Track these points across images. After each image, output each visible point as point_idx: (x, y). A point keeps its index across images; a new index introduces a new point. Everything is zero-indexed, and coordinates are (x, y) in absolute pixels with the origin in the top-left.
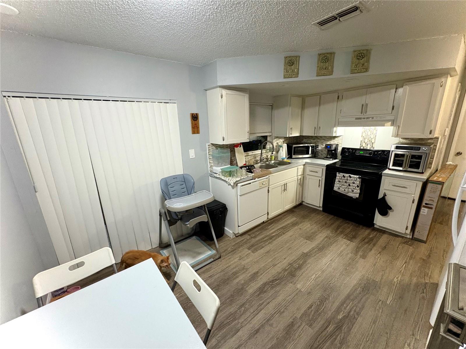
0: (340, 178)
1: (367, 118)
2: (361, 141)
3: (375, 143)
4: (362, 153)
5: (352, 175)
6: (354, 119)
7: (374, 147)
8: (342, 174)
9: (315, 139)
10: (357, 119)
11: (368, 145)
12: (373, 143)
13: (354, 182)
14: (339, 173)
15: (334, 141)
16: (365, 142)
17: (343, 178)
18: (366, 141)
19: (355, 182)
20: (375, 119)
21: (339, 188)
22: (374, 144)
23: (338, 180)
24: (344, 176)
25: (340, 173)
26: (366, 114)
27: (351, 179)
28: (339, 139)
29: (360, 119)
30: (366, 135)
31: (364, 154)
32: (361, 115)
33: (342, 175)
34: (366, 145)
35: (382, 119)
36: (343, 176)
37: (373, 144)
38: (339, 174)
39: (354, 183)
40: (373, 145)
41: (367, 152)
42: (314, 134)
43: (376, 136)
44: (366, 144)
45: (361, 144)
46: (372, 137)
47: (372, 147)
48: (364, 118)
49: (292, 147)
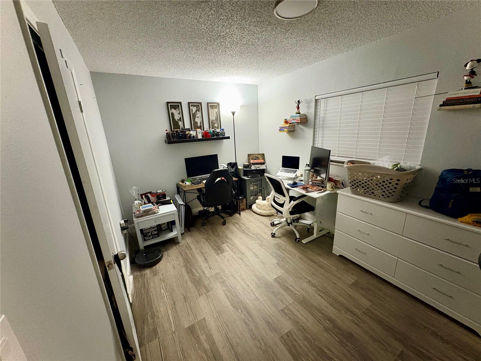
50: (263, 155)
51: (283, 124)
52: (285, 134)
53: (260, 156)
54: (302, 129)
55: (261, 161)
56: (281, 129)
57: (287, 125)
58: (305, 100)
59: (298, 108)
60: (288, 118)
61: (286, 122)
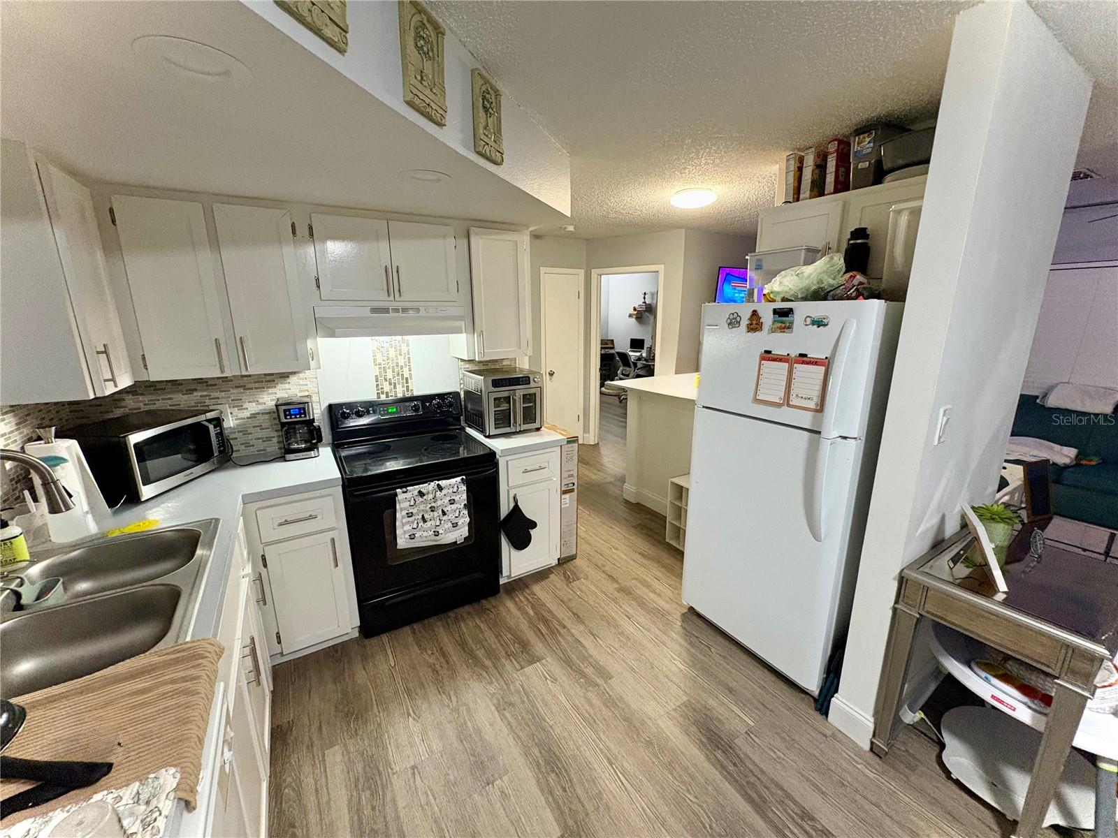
0: (412, 503)
1: (405, 310)
2: (376, 376)
3: (411, 378)
4: (395, 410)
5: (444, 482)
6: (366, 312)
7: (412, 390)
8: (413, 490)
9: (196, 390)
10: (374, 310)
11: (397, 386)
12: (407, 378)
13: (453, 498)
14: (404, 490)
15: (287, 386)
16: (388, 378)
17: (421, 499)
18: (390, 375)
19: (457, 498)
20: (423, 312)
21: (412, 537)
22: (409, 381)
23: (404, 513)
24: (421, 494)
25: (406, 487)
26: (401, 299)
27: (444, 492)
28: (302, 379)
29: (386, 311)
30: (385, 358)
31: (400, 412)
32: (388, 299)
33: (416, 493)
34: (392, 386)
35: (440, 315)
36: (420, 492)
37: (407, 382)
38: (403, 492)
39: (452, 502)
40: (409, 385)
41: (407, 406)
42: (222, 372)
43: (409, 358)
44: (390, 384)
45: (377, 385)
46: (401, 362)
47: (408, 390)
48: (396, 310)
49: (125, 446)
50: (612, 341)
51: (632, 312)
52: (633, 320)
53: (608, 342)
54: (648, 317)
55: (610, 346)
56: (630, 316)
57: (635, 312)
58: (651, 292)
59: (644, 298)
60: (637, 306)
61: (635, 309)
